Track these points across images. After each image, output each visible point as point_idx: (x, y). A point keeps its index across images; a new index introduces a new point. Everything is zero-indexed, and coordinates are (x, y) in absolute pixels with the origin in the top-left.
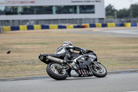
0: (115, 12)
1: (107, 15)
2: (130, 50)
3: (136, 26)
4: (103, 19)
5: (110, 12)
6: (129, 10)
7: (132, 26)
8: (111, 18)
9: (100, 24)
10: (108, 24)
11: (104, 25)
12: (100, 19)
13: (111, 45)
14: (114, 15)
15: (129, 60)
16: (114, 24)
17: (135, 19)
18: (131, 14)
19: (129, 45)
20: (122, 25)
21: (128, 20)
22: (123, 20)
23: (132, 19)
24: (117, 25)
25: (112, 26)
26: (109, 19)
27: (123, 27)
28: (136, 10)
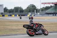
0: (8, 10)
1: (4, 11)
2: (14, 26)
3: (16, 16)
4: (3, 13)
5: (5, 10)
6: (14, 9)
7: (15, 16)
8: (6, 13)
9: (2, 15)
10: (5, 15)
11: (3, 16)
12: (1, 13)
13: (6, 24)
14: (7, 11)
15: (13, 30)
16: (7, 15)
17: (16, 13)
18: (14, 11)
19: (14, 24)
20: (11, 16)
21: (13, 13)
22: (11, 13)
23: (15, 13)
24: (8, 16)
25: (7, 16)
26: (5, 13)
27: (11, 17)
28: (16, 9)
